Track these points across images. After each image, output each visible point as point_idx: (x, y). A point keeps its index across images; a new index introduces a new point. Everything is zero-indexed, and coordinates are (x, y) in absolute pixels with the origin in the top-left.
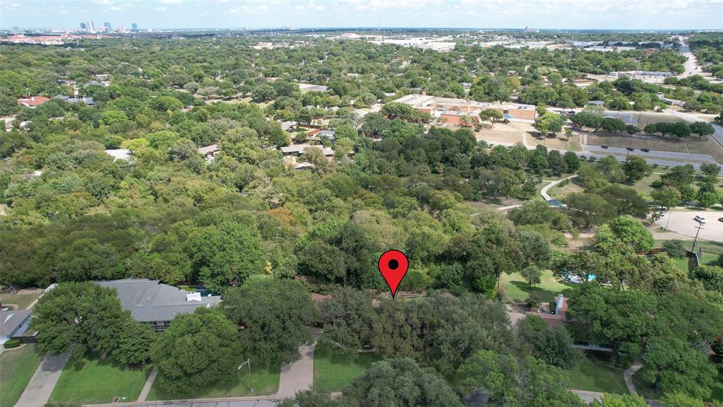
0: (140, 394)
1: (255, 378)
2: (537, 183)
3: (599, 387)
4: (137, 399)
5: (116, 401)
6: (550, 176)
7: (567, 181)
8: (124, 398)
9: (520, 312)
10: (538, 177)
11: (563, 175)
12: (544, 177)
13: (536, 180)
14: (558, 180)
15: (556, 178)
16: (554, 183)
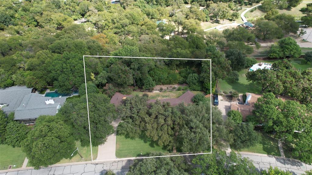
0: (23, 162)
1: (85, 150)
2: (240, 9)
3: (265, 151)
4: (21, 166)
5: (10, 168)
6: (246, 5)
7: (255, 9)
8: (14, 166)
9: (227, 101)
10: (240, 6)
11: (254, 4)
12: (243, 6)
13: (239, 8)
14: (250, 7)
15: (249, 6)
16: (248, 9)
